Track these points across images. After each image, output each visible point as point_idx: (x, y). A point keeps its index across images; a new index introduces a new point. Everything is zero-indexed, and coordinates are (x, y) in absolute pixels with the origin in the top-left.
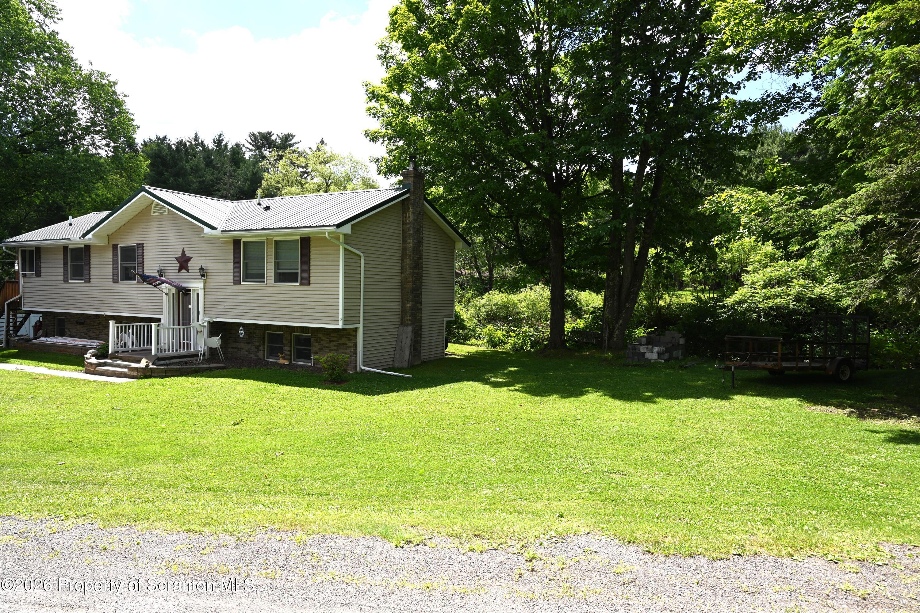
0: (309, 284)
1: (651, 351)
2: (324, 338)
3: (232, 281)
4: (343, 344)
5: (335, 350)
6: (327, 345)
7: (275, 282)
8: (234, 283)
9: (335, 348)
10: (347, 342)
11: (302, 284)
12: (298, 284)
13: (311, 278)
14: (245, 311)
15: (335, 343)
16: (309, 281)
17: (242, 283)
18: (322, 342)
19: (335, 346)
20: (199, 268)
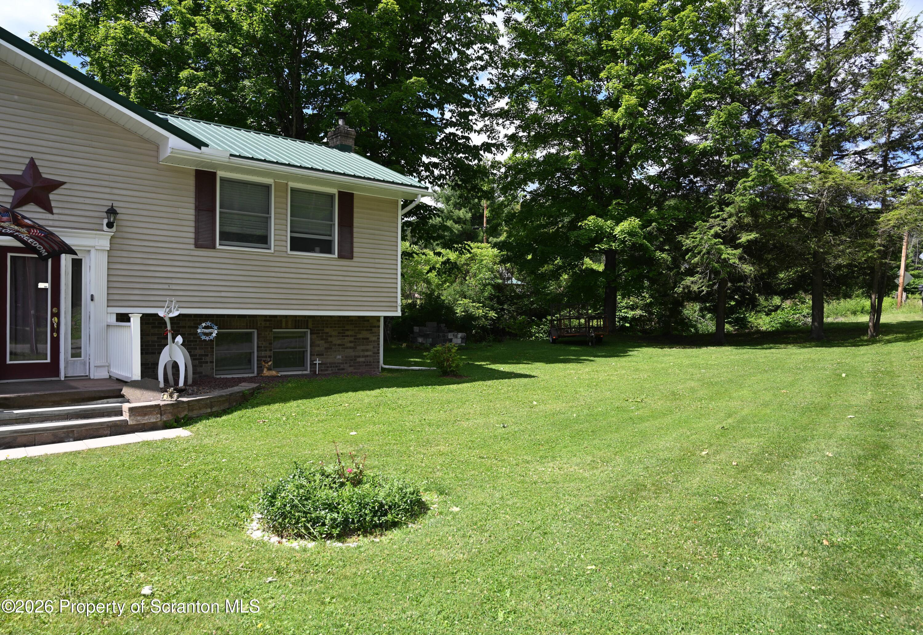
0: (351, 257)
1: (457, 337)
2: (334, 333)
3: (192, 241)
4: (363, 339)
5: (351, 348)
6: (339, 342)
7: (291, 250)
8: (198, 245)
9: (352, 345)
10: (368, 336)
11: (341, 256)
12: (336, 255)
13: (355, 250)
14: (223, 294)
15: (352, 339)
16: (352, 252)
17: (218, 246)
18: (330, 339)
19: (351, 342)
20: (106, 209)
